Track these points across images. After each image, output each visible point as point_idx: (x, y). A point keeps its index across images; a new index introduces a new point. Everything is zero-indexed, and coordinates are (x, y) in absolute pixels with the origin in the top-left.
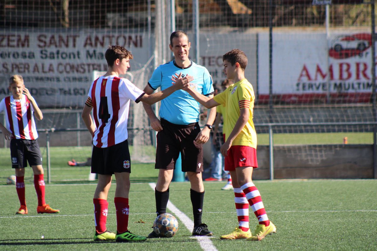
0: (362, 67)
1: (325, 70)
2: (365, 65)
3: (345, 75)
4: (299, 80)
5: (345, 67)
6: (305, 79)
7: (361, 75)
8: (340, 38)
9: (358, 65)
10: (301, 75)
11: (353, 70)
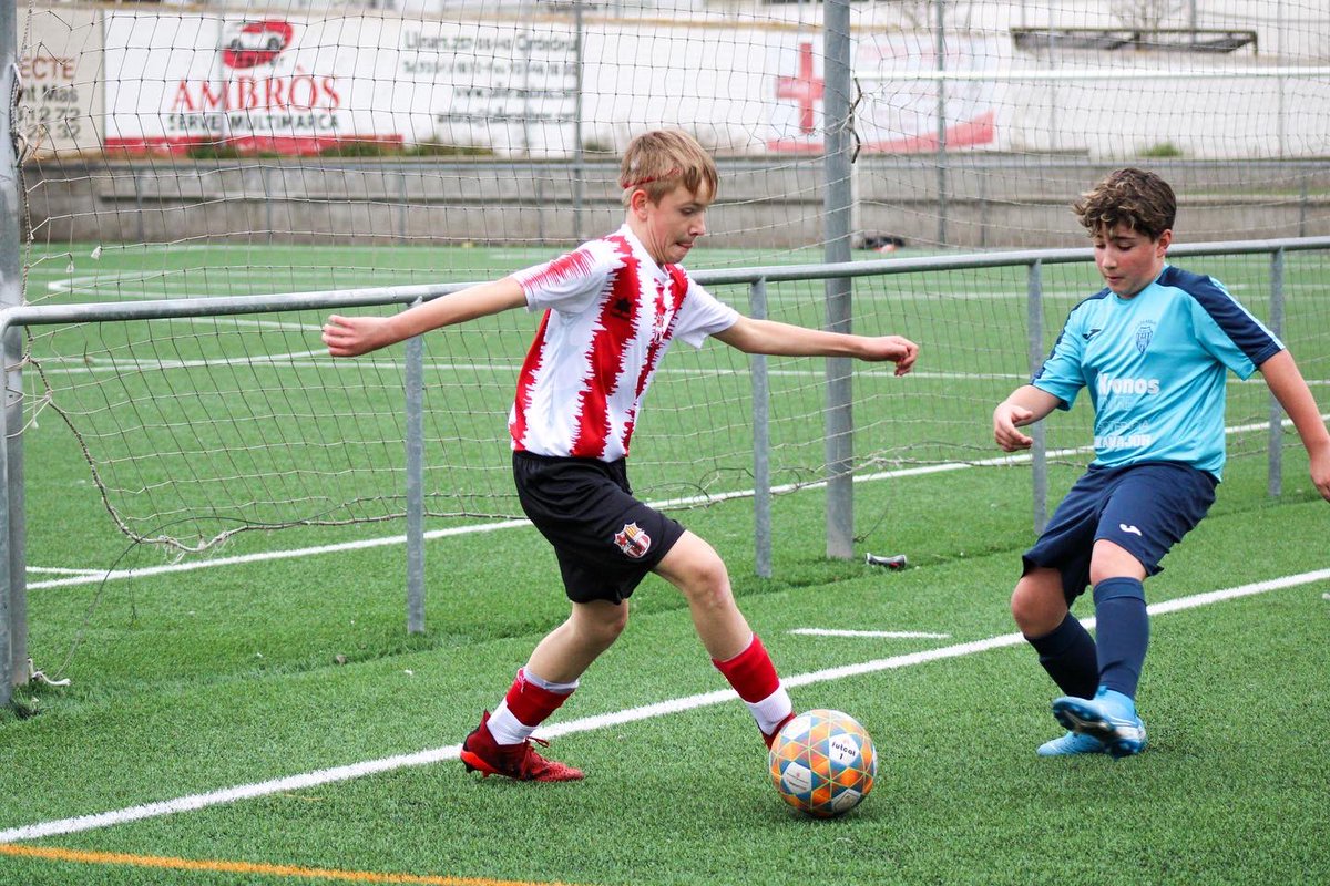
0: (274, 87)
1: (215, 90)
2: (280, 83)
3: (248, 101)
4: (174, 108)
5: (247, 86)
6: (183, 108)
7: (273, 102)
8: (240, 28)
9: (268, 81)
10: (177, 100)
11: (260, 91)
